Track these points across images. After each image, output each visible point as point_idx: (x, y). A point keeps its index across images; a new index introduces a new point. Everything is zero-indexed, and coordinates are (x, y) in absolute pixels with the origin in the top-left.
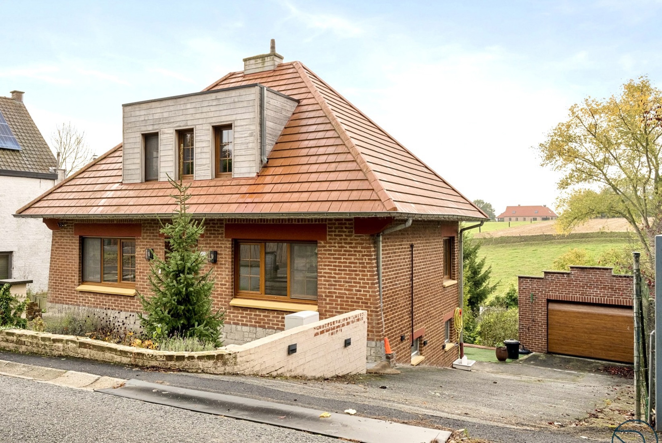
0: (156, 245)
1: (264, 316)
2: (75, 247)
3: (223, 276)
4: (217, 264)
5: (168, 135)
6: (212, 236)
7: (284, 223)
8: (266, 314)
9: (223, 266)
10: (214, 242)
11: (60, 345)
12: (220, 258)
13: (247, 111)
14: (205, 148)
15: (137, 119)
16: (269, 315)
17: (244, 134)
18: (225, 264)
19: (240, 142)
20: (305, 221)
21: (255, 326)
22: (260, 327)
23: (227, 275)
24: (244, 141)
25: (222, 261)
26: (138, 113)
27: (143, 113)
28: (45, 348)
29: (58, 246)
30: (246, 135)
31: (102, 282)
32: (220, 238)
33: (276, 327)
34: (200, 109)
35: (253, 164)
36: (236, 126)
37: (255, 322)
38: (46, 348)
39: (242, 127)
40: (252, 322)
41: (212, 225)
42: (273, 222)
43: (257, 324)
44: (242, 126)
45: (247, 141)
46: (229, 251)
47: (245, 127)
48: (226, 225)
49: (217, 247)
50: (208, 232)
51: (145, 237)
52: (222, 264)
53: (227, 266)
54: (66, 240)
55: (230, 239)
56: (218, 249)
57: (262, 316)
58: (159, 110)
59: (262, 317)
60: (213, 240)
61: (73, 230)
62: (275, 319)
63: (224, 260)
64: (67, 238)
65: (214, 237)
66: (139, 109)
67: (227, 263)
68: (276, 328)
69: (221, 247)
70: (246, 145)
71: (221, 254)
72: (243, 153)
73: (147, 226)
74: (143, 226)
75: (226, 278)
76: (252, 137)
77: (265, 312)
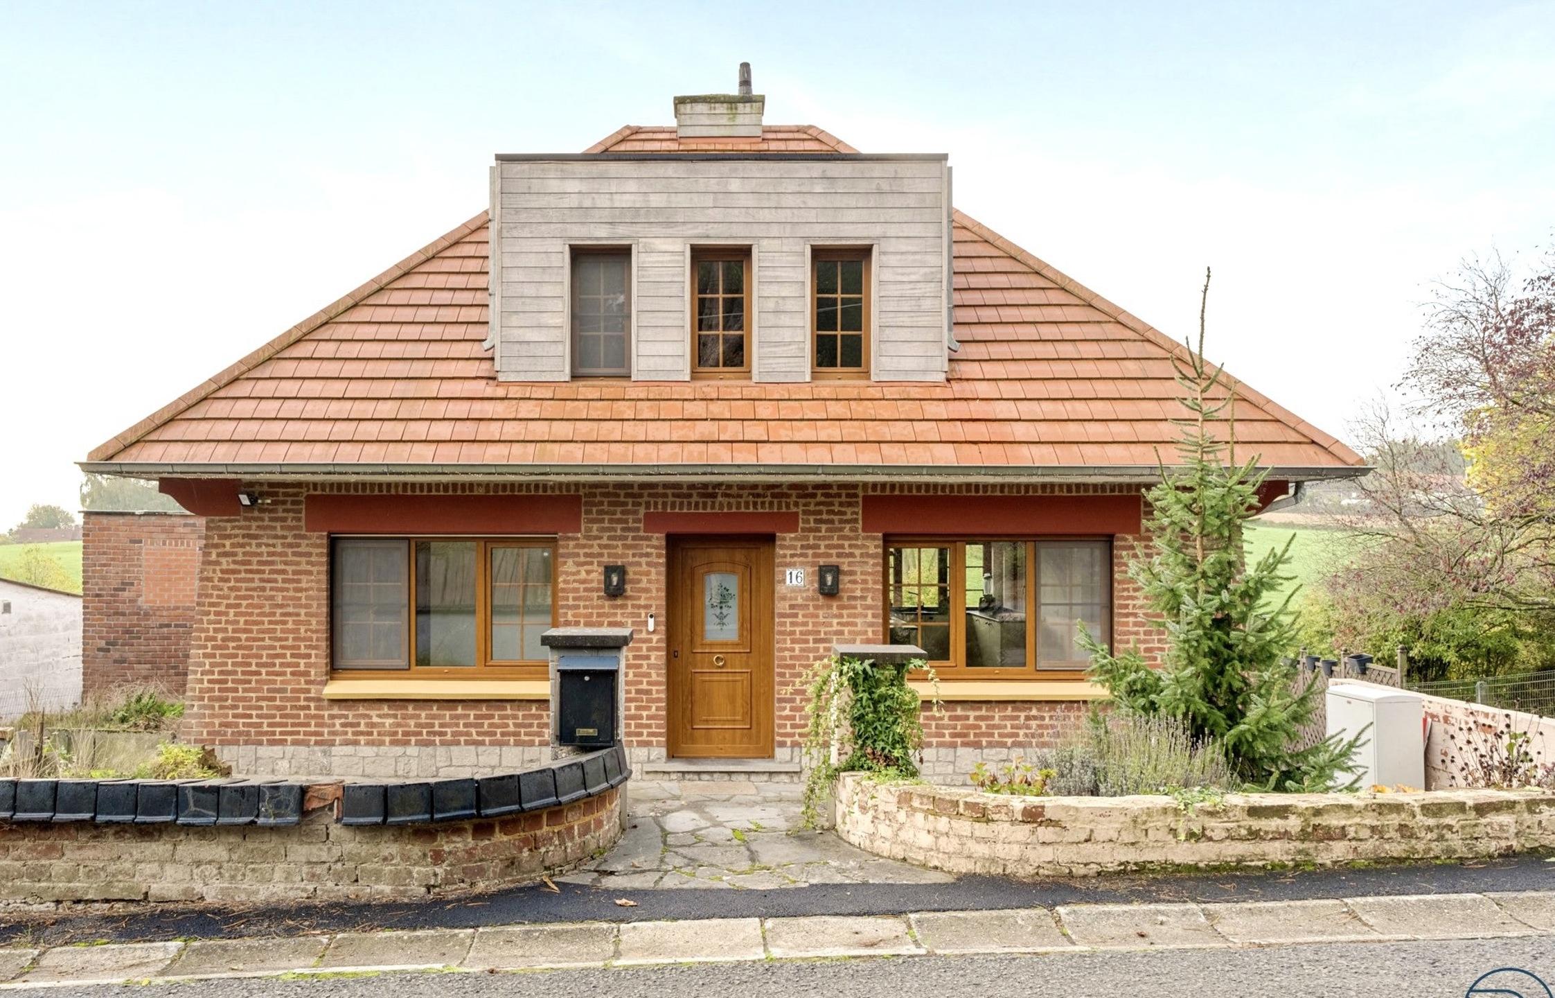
0: (634, 555)
1: (977, 718)
2: (309, 568)
3: (859, 628)
4: (841, 599)
5: (667, 258)
6: (824, 527)
7: (1031, 493)
8: (983, 712)
9: (858, 603)
10: (827, 542)
11: (1505, 818)
12: (850, 582)
13: (918, 218)
14: (788, 302)
15: (553, 201)
16: (990, 714)
17: (909, 274)
18: (863, 598)
19: (897, 293)
20: (1086, 490)
21: (953, 746)
22: (965, 744)
23: (871, 625)
24: (909, 293)
25: (853, 591)
26: (554, 185)
27: (572, 186)
28: (1441, 838)
29: (232, 567)
30: (913, 278)
31: (414, 668)
32: (847, 532)
33: (1009, 741)
34: (773, 197)
35: (933, 350)
36: (884, 253)
37: (954, 735)
38: (1448, 835)
39: (903, 257)
40: (943, 735)
41: (823, 499)
42: (1002, 491)
43: (959, 740)
44: (902, 253)
45: (917, 292)
46: (874, 565)
47: (911, 257)
48: (865, 498)
49: (839, 555)
50: (812, 518)
51: (595, 533)
52: (855, 598)
53: (869, 601)
54: (267, 545)
55: (880, 535)
56: (842, 560)
57: (971, 718)
58: (632, 186)
59: (971, 721)
60: (824, 538)
61: (303, 515)
62: (1008, 723)
63: (859, 586)
64: (271, 541)
65: (828, 530)
66: (559, 175)
67: (870, 595)
68: (1009, 744)
69: (852, 555)
70: (913, 303)
71: (852, 573)
72: (905, 320)
73: (601, 503)
74: (586, 503)
75: (866, 632)
76: (933, 285)
77: (980, 709)
